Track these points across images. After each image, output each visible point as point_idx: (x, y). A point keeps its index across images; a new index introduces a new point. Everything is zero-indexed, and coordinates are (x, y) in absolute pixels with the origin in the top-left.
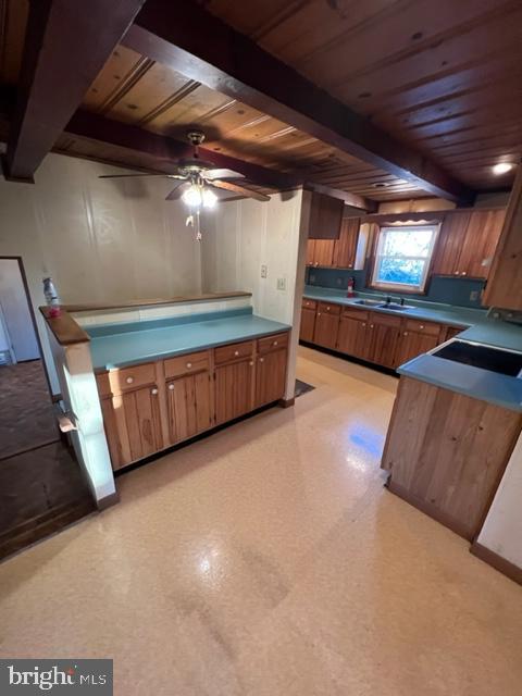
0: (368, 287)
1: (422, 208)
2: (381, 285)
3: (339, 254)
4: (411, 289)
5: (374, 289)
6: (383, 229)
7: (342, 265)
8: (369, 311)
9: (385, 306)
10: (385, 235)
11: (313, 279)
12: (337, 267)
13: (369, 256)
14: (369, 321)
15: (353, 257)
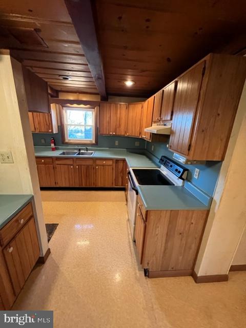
0: (64, 143)
1: (85, 98)
2: (71, 141)
3: (39, 123)
4: (89, 142)
5: (68, 144)
6: (64, 108)
8: (72, 158)
9: (79, 154)
10: (66, 112)
12: (40, 132)
13: (59, 125)
14: (75, 164)
15: (51, 125)
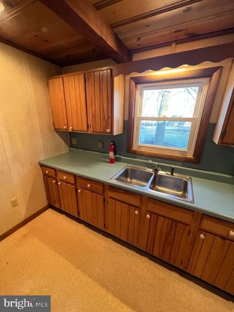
3: (94, 117)
6: (139, 86)
7: (98, 129)
11: (75, 142)
12: (93, 132)
13: (126, 118)
14: (144, 208)
15: (110, 120)
